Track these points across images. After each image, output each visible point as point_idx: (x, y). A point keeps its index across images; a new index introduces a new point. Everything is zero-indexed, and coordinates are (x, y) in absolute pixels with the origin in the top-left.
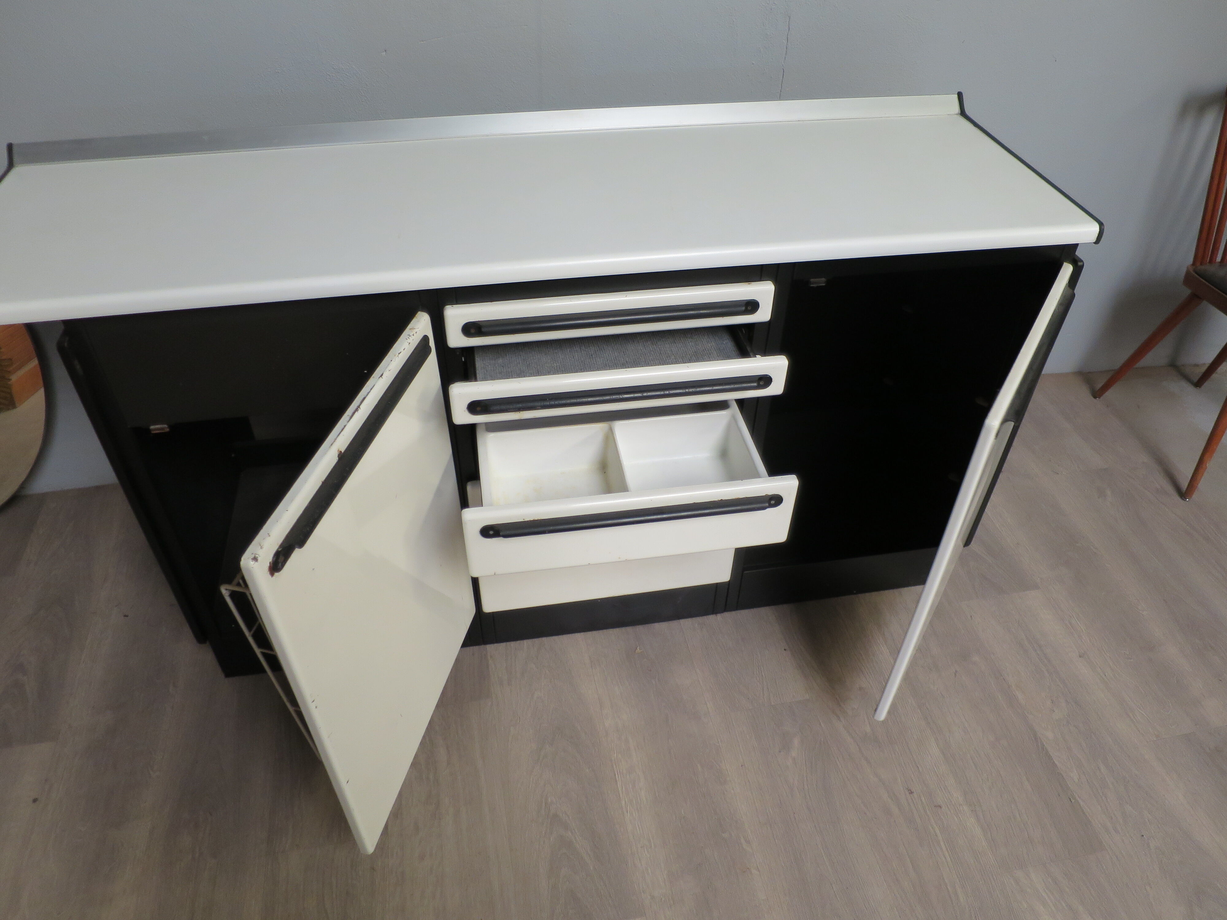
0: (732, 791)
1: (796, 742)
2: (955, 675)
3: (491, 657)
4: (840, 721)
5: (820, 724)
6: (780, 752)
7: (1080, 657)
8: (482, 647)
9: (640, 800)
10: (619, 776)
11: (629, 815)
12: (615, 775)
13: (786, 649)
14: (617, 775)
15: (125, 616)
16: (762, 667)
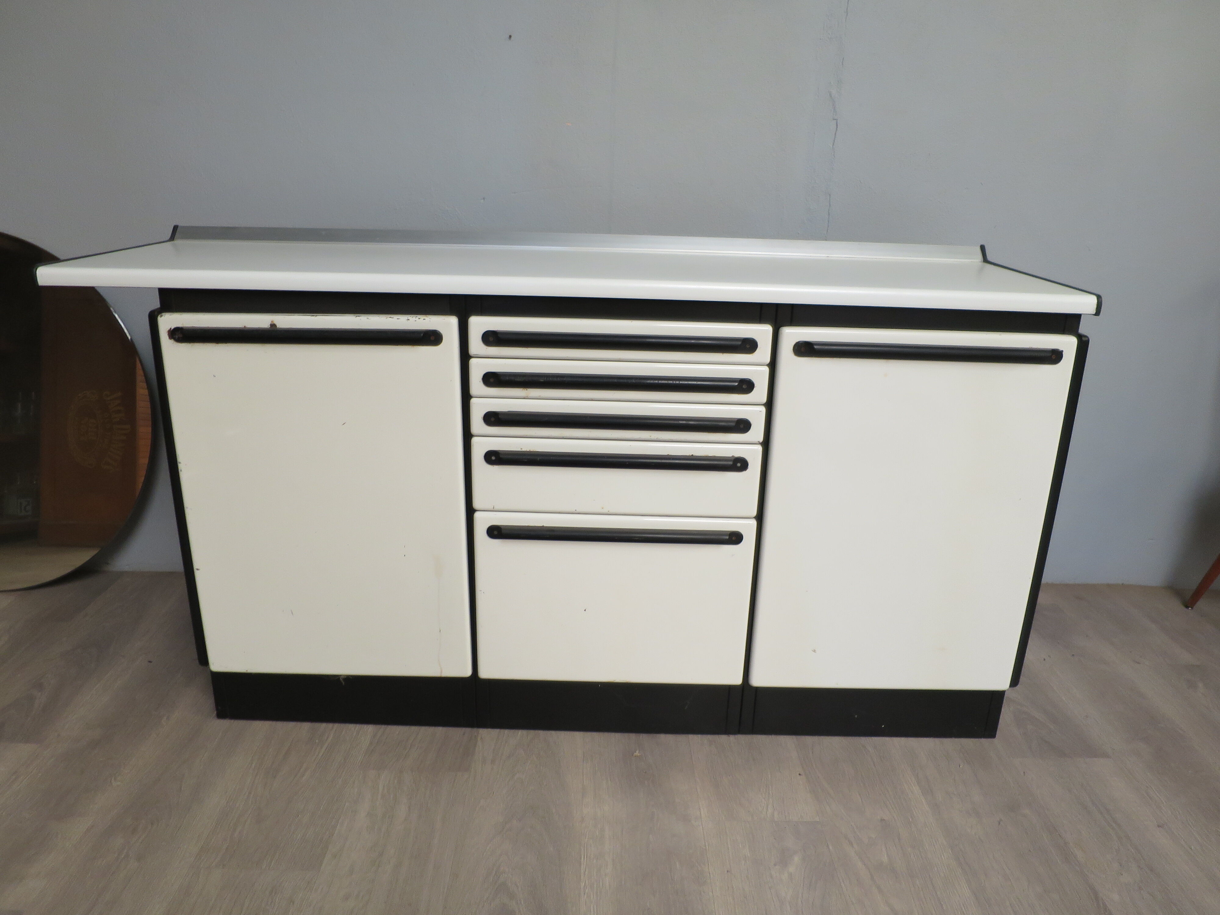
0: (711, 894)
1: (797, 859)
2: (999, 823)
3: (481, 738)
4: (853, 847)
5: (828, 846)
6: (775, 865)
7: (1159, 826)
8: (475, 729)
9: (602, 885)
10: (585, 860)
11: (585, 897)
12: (581, 858)
13: (801, 774)
14: (582, 858)
15: (150, 662)
16: (770, 786)
